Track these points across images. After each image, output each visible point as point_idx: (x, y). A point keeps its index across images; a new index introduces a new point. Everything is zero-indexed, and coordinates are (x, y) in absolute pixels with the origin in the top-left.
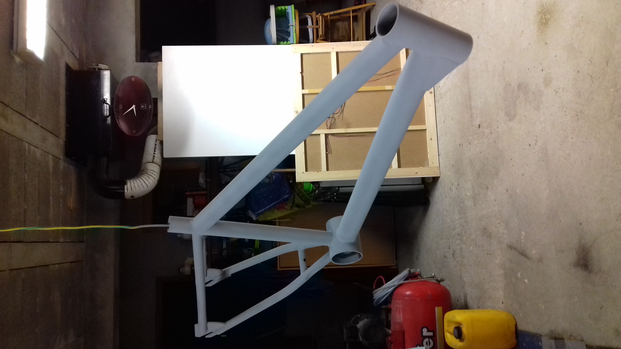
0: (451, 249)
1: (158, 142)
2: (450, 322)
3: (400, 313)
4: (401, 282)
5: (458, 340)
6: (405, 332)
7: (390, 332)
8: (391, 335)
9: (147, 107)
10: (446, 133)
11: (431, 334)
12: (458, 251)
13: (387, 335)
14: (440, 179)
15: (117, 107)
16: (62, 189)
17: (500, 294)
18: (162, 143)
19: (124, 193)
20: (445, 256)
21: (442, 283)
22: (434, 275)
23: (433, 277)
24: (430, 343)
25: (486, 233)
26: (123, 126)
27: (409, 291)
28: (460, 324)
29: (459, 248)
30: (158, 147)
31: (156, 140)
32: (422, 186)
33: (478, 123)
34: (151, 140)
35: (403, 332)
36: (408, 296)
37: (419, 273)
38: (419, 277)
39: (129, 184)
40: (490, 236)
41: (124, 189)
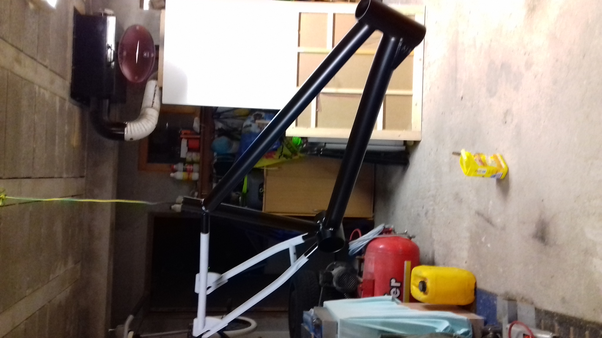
0: (424, 209)
1: (158, 88)
2: (417, 276)
3: (372, 263)
4: (376, 236)
5: (422, 293)
6: (375, 281)
7: (361, 280)
8: (362, 283)
9: (150, 54)
10: (431, 100)
11: (398, 285)
12: (431, 212)
13: (359, 282)
14: (421, 143)
15: (121, 53)
16: (66, 128)
17: (465, 254)
18: (161, 89)
19: (124, 135)
20: (418, 215)
21: (413, 240)
22: (407, 232)
23: (406, 233)
24: (396, 293)
25: (458, 198)
26: (126, 71)
27: (382, 244)
28: (425, 279)
29: (432, 208)
30: (158, 92)
31: (156, 86)
32: (403, 148)
33: (461, 96)
34: (151, 86)
35: (374, 282)
36: (381, 249)
37: (393, 229)
38: (392, 233)
39: (129, 127)
40: (461, 201)
41: (124, 131)
